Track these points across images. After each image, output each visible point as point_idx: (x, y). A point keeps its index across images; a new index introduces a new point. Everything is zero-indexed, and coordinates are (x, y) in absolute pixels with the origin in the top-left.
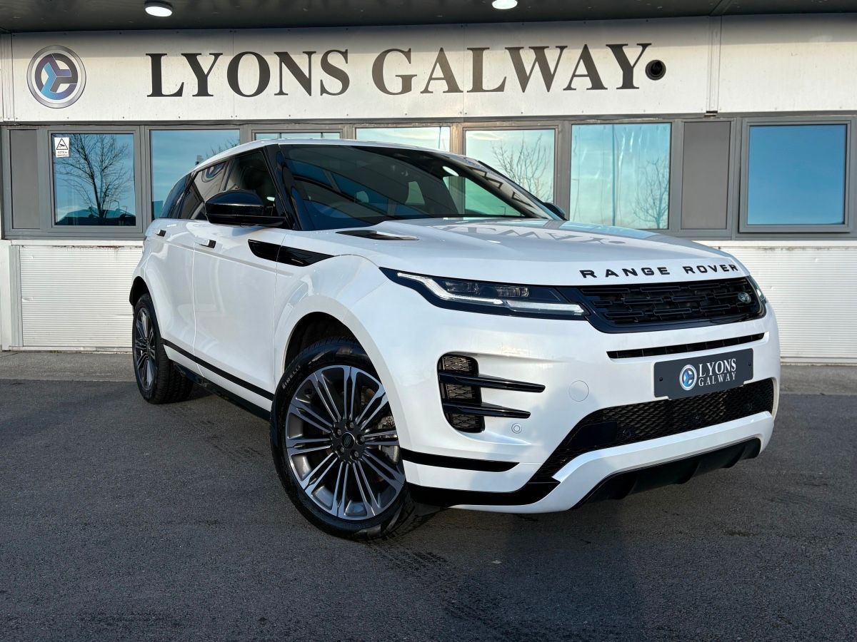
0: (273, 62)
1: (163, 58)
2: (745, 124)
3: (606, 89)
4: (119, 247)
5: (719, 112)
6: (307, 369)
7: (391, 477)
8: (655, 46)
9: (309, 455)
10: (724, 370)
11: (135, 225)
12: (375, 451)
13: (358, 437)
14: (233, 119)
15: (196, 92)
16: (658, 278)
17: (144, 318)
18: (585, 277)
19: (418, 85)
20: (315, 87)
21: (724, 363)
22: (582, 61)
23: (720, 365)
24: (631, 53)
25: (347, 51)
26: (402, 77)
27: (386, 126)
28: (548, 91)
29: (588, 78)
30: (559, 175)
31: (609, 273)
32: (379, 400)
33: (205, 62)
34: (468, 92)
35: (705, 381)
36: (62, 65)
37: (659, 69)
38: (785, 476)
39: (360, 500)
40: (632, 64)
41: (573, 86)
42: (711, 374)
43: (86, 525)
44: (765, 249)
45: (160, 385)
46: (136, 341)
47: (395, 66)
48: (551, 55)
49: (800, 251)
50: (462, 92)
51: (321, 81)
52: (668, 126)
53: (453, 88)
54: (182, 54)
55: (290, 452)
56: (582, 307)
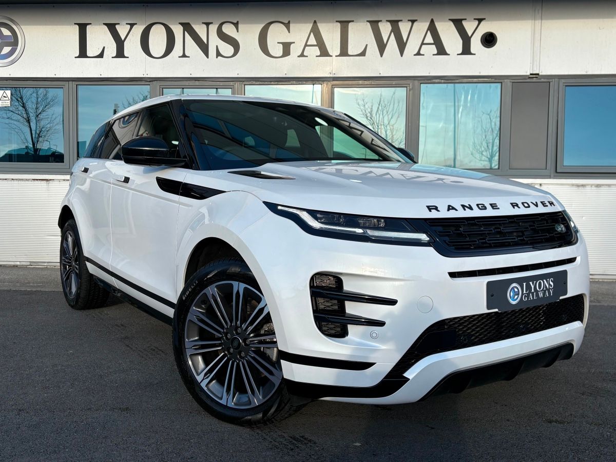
0: (178, 30)
1: (88, 27)
2: (561, 84)
3: (449, 55)
4: (50, 180)
5: (540, 74)
6: (203, 284)
7: (271, 373)
8: (489, 21)
9: (204, 356)
10: (543, 288)
11: (63, 162)
12: (258, 352)
13: (244, 341)
14: (144, 76)
15: (115, 55)
16: (489, 212)
17: (70, 239)
18: (430, 211)
19: (295, 50)
20: (212, 51)
21: (544, 282)
22: (429, 32)
23: (540, 284)
24: (469, 26)
25: (238, 22)
26: (282, 43)
27: (269, 83)
28: (402, 56)
29: (434, 46)
30: (410, 125)
31: (450, 208)
32: (262, 310)
33: (122, 30)
34: (336, 56)
35: (528, 296)
36: (6, 32)
37: (492, 39)
38: (594, 373)
39: (246, 392)
40: (470, 35)
41: (422, 52)
42: (533, 291)
43: (20, 410)
44: (578, 186)
45: (82, 295)
46: (63, 258)
47: (277, 34)
48: (404, 27)
49: (607, 188)
50: (332, 56)
51: (217, 46)
52: (499, 85)
53: (324, 53)
54: (104, 24)
55: (189, 352)
56: (428, 235)
